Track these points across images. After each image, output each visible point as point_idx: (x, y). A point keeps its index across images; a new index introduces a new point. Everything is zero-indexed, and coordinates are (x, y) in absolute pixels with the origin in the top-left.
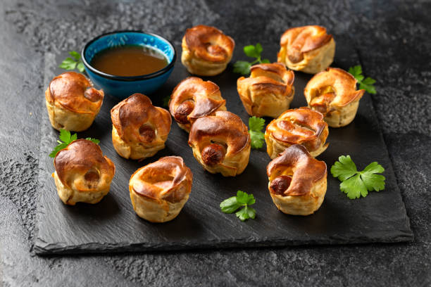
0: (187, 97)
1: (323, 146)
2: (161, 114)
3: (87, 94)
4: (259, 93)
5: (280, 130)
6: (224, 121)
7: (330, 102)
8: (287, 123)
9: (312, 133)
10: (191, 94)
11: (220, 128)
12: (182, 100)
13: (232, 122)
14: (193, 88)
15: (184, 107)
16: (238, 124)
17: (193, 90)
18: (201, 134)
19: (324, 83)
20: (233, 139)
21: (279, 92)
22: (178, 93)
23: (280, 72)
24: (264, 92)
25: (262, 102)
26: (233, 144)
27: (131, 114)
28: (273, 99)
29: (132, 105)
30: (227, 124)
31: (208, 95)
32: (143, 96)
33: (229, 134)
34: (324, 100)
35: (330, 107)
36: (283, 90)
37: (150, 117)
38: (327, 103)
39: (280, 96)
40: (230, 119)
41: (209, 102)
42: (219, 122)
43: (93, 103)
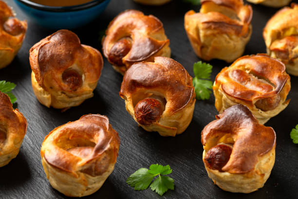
0: (124, 34)
1: (283, 104)
2: (91, 56)
3: (8, 26)
4: (209, 32)
5: (232, 83)
6: (164, 71)
7: (293, 47)
8: (241, 73)
9: (270, 89)
10: (129, 31)
11: (158, 79)
12: (118, 38)
13: (173, 72)
14: (132, 24)
15: (119, 46)
16: (180, 75)
17: (131, 26)
18: (135, 84)
19: (287, 24)
20: (173, 93)
21: (233, 32)
22: (114, 28)
23: (236, 7)
24: (216, 32)
25: (212, 43)
26: (172, 100)
27: (52, 56)
28: (226, 40)
29: (55, 45)
30: (168, 75)
31: (149, 34)
32: (70, 33)
33: (169, 87)
34: (286, 45)
35: (293, 54)
36: (238, 30)
37: (77, 60)
38: (290, 49)
39: (234, 37)
40: (171, 67)
41: (148, 43)
42: (157, 72)
43: (13, 37)
